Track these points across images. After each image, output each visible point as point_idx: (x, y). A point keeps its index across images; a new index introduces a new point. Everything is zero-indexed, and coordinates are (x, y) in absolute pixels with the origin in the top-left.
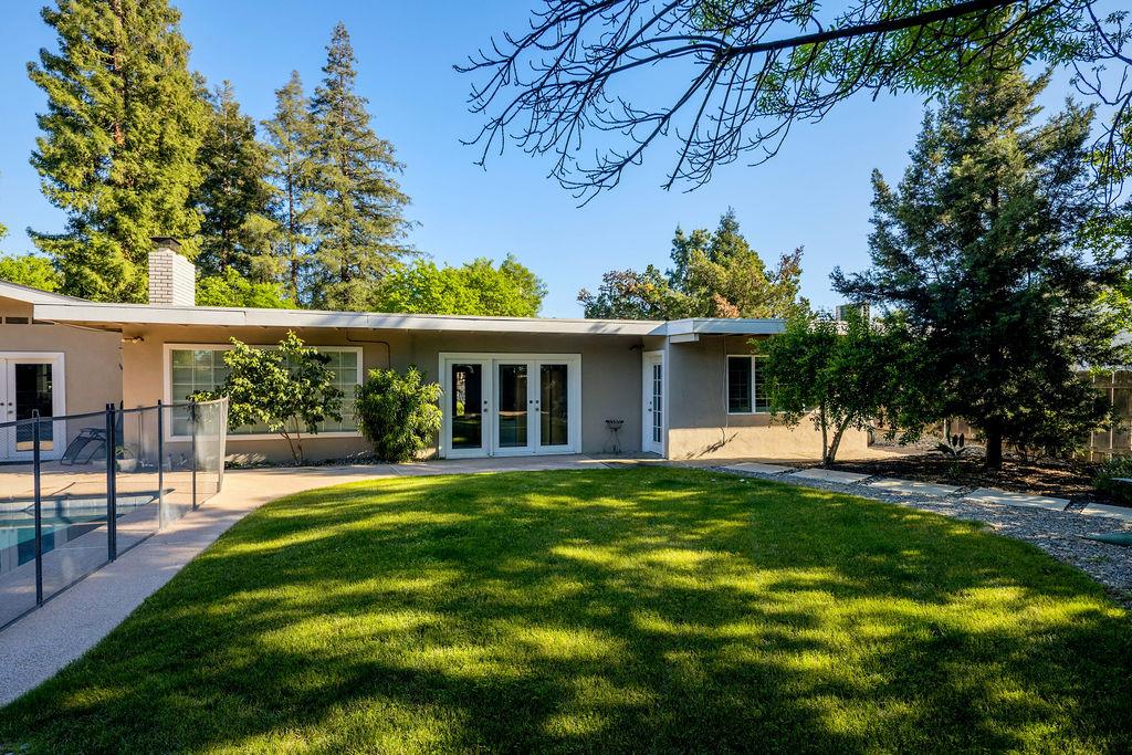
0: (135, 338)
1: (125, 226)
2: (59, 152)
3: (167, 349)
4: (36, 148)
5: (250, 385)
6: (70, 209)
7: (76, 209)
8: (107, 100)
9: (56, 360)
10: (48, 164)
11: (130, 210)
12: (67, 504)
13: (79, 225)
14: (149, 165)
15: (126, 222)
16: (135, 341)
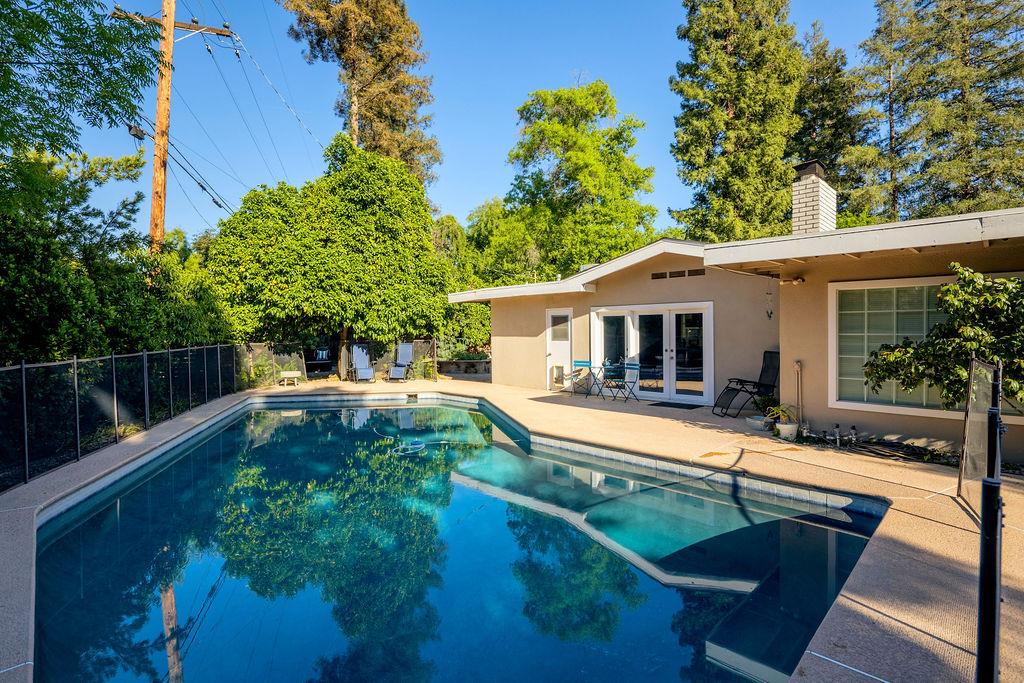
0: (796, 279)
1: (736, 187)
2: (690, 138)
3: (833, 289)
4: (674, 141)
5: (989, 338)
6: (695, 184)
7: (699, 183)
8: (724, 81)
9: (706, 309)
10: (682, 150)
11: (739, 171)
12: (744, 482)
13: (701, 199)
14: (754, 127)
15: (737, 183)
16: (795, 283)
